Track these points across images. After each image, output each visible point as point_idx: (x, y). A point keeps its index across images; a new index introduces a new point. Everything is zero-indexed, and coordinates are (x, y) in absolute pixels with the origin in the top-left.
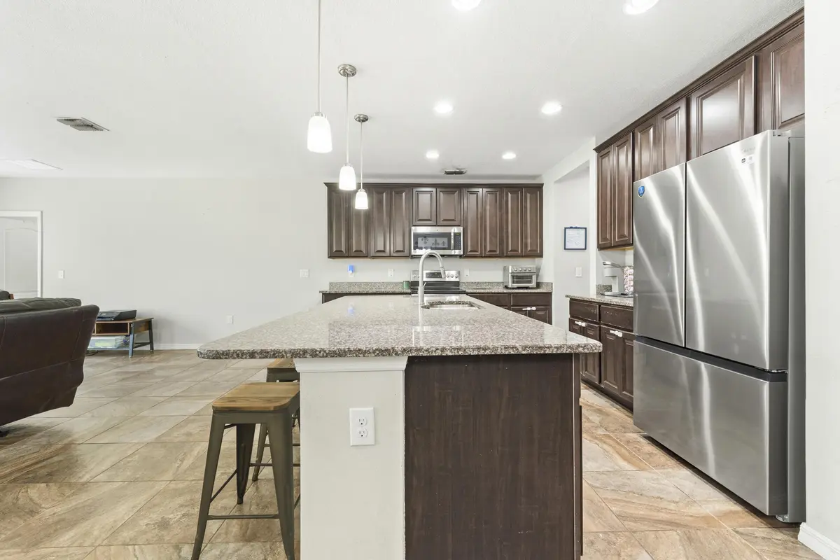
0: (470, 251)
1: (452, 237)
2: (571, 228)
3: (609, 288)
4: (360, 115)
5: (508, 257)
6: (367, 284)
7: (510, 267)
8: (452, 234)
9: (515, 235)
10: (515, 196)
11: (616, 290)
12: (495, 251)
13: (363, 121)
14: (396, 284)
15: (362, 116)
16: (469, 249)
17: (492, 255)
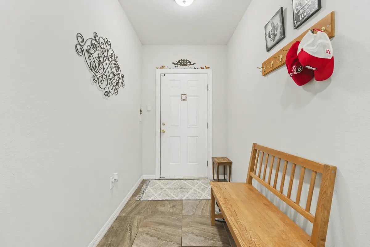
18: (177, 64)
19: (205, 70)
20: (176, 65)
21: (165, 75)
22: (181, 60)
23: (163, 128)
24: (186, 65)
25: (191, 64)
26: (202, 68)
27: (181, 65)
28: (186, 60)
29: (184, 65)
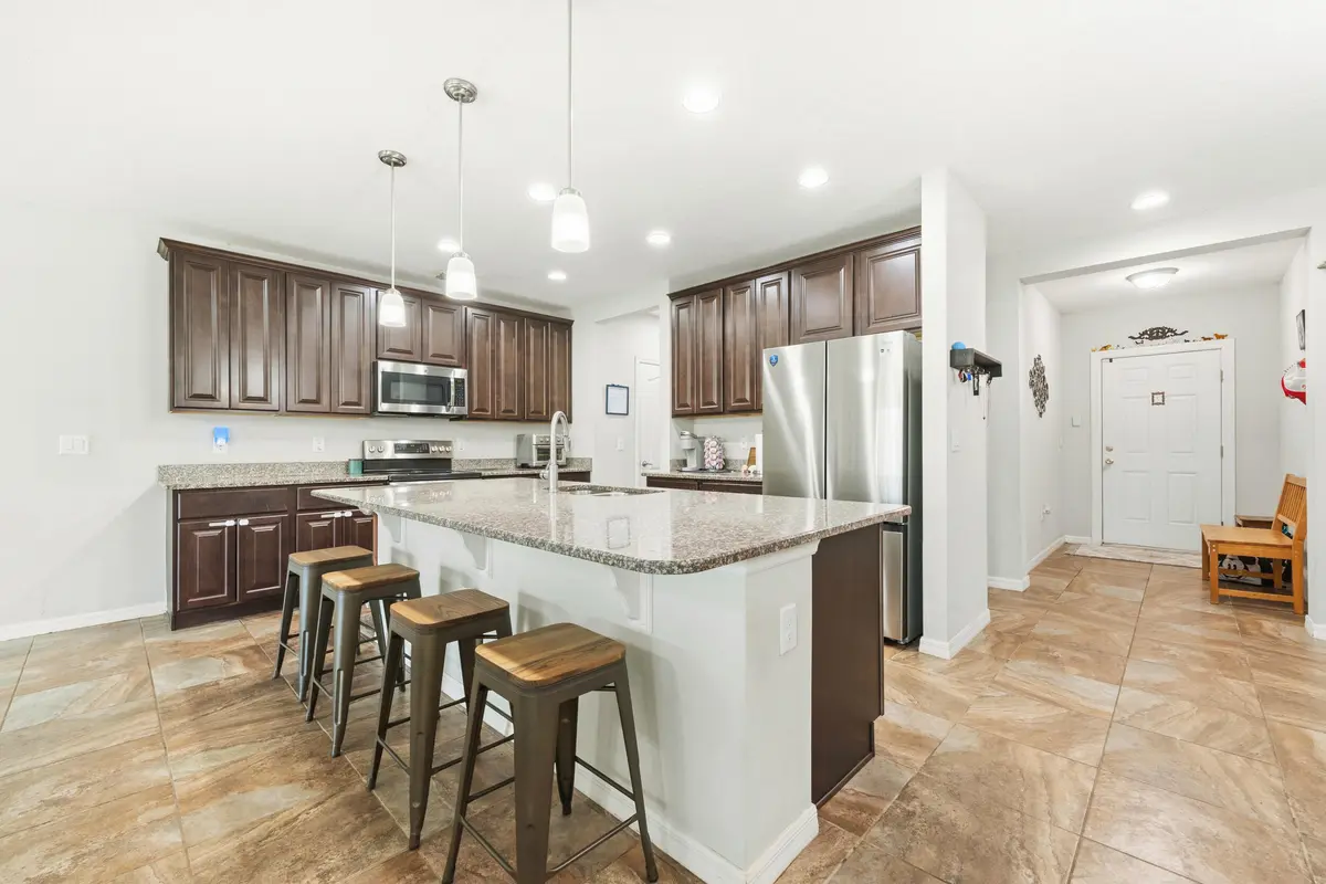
0: (477, 410)
1: (452, 385)
2: (613, 385)
3: (685, 463)
4: (394, 152)
5: (530, 420)
6: (262, 467)
7: (534, 436)
8: (452, 381)
9: (538, 390)
10: (539, 331)
11: (693, 464)
12: (512, 411)
13: (396, 164)
14: (332, 465)
15: (397, 156)
16: (475, 407)
17: (506, 418)
18: (1140, 338)
19: (1215, 343)
20: (1139, 341)
21: (1111, 360)
22: (1152, 330)
23: (1107, 455)
24: (1164, 336)
25: (1176, 334)
26: (1205, 339)
27: (1151, 338)
28: (1164, 329)
29: (1157, 338)
